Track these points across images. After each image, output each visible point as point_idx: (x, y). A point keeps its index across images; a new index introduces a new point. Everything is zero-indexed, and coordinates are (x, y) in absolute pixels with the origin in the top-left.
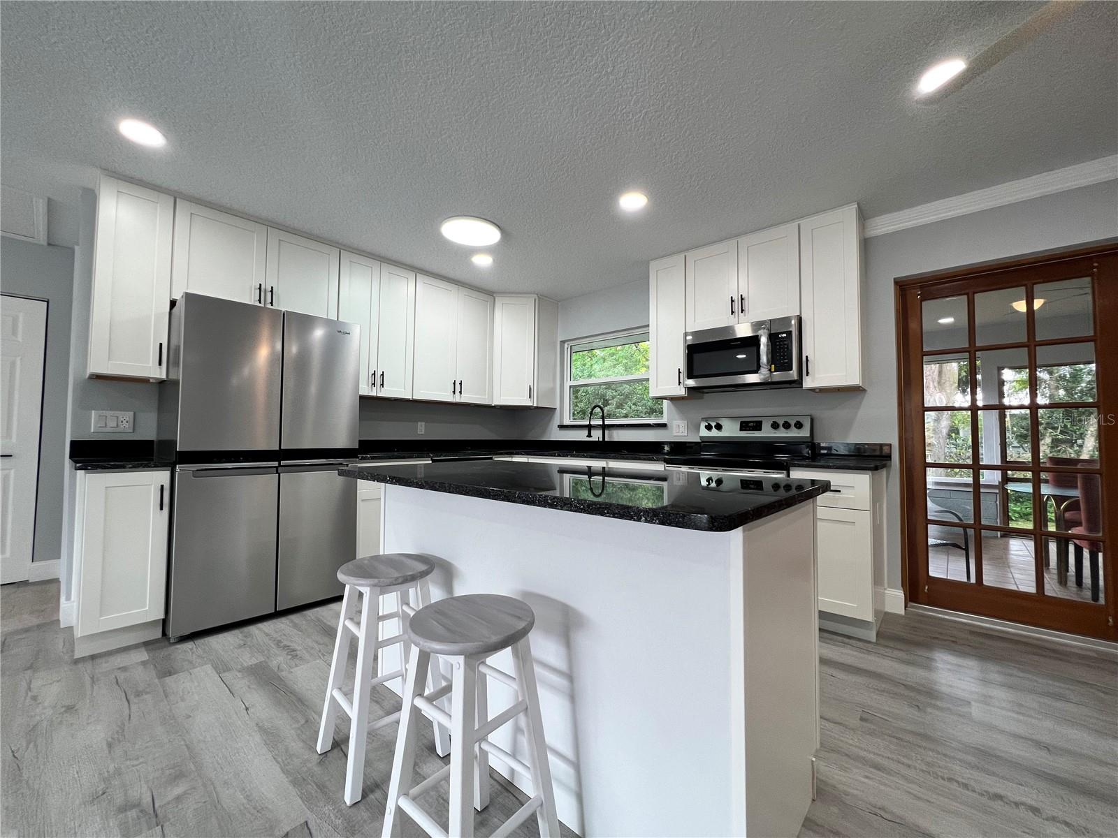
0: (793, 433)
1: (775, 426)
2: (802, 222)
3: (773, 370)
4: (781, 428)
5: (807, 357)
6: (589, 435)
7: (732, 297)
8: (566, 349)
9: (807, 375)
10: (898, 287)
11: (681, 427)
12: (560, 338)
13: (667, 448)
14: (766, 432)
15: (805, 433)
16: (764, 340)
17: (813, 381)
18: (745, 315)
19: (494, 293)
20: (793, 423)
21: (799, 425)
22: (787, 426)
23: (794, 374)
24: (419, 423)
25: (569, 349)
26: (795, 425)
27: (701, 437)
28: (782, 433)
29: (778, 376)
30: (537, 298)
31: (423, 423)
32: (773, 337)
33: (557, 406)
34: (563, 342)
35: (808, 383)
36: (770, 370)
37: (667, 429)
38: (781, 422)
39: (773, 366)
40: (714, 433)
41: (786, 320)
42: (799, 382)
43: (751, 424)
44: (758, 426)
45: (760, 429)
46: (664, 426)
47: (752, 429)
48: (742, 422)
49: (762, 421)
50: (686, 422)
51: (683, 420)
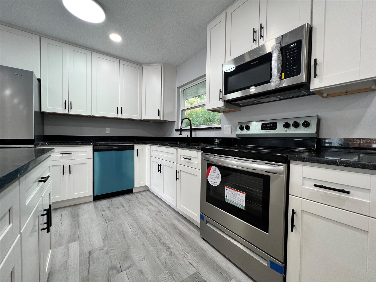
0: (301, 131)
1: (287, 125)
3: (283, 77)
4: (292, 127)
5: (316, 60)
6: (181, 134)
7: (254, 29)
8: (180, 92)
9: (315, 77)
11: (228, 128)
12: (177, 86)
13: (217, 141)
14: (280, 130)
15: (311, 130)
16: (275, 54)
17: (321, 82)
18: (263, 40)
19: (142, 64)
20: (301, 122)
21: (306, 124)
22: (296, 125)
23: (302, 78)
24: (106, 128)
25: (182, 92)
26: (303, 125)
27: (237, 135)
28: (292, 131)
29: (287, 81)
30: (163, 65)
31: (109, 128)
32: (284, 50)
33: (176, 120)
34: (179, 88)
35: (316, 84)
36: (280, 78)
37: (221, 130)
38: (291, 123)
39: (283, 74)
40: (245, 132)
41: (296, 31)
42: (306, 86)
43: (269, 125)
44: (273, 126)
45: (275, 129)
46: (219, 128)
47: (269, 128)
48: (263, 124)
49: (277, 123)
50: (231, 125)
51: (229, 124)
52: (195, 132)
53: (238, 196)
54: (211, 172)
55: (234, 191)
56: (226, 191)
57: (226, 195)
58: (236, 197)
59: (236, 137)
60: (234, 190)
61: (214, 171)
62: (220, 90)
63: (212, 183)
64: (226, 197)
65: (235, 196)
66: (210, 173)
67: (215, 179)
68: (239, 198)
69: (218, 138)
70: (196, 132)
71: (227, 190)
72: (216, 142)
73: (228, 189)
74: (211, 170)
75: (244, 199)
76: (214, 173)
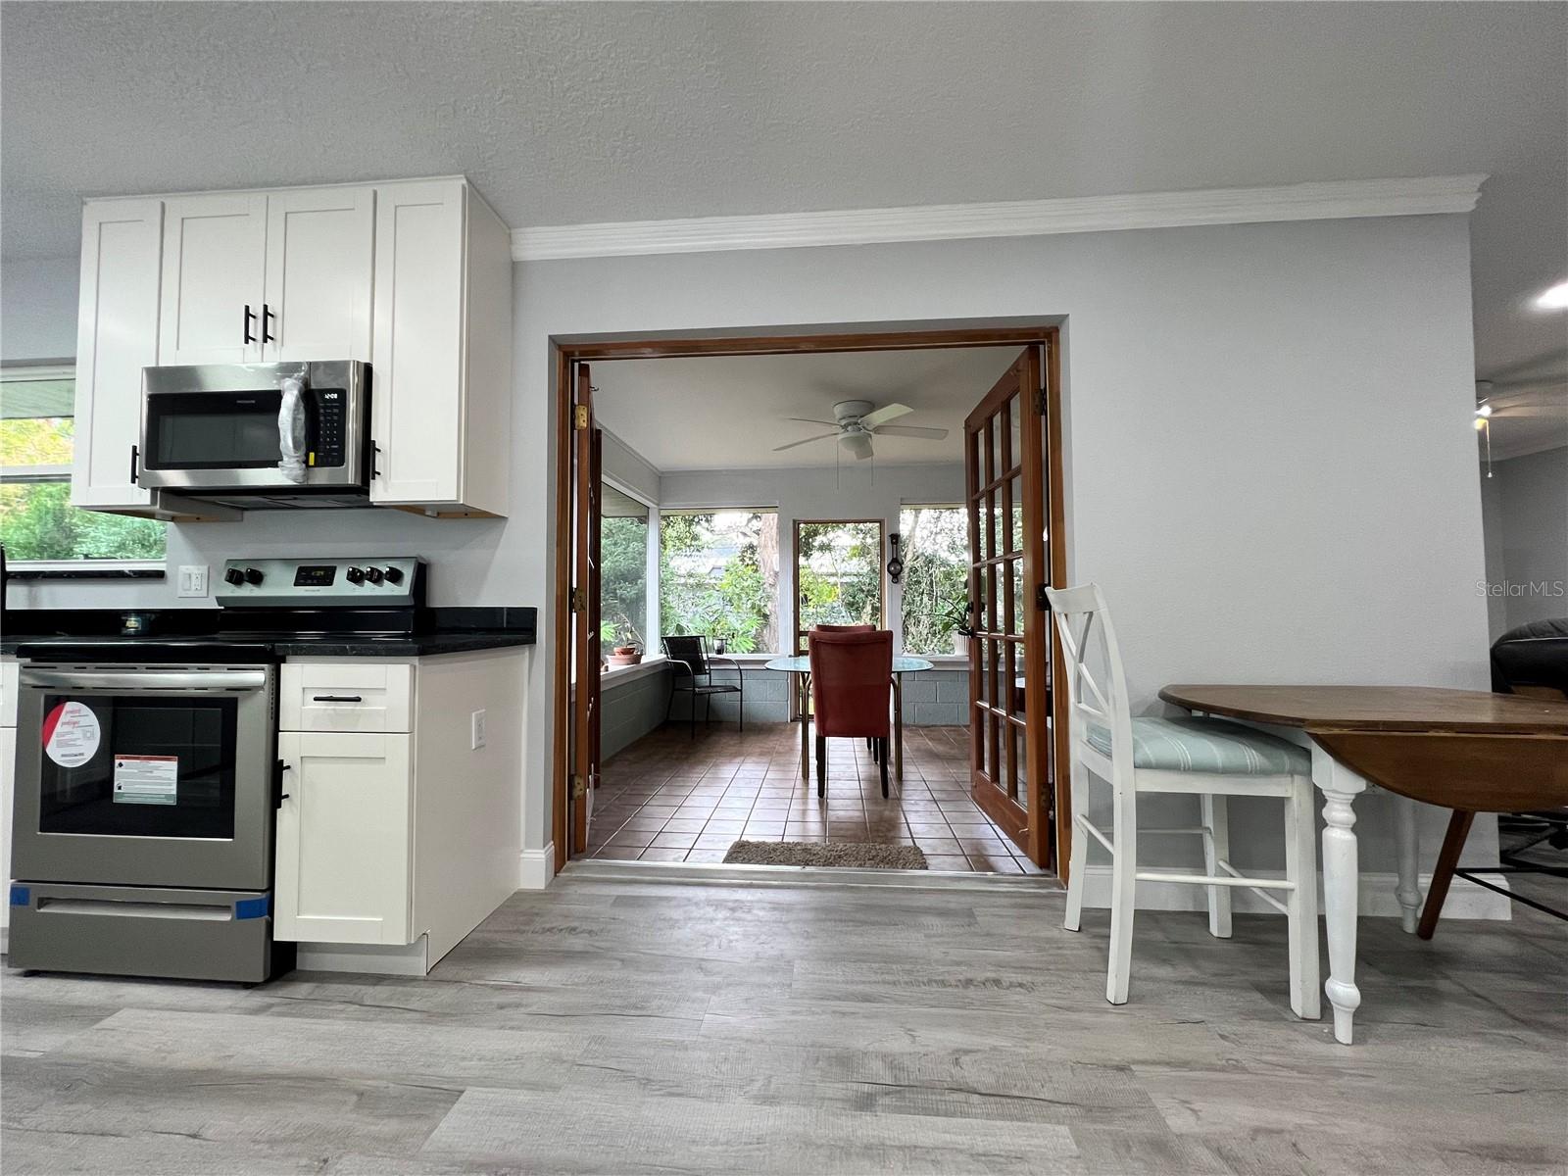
0: (388, 589)
1: (355, 577)
2: (382, 190)
3: (312, 463)
4: (367, 581)
5: (375, 443)
7: (247, 308)
9: (373, 477)
10: (562, 354)
11: (194, 577)
13: (133, 623)
14: (342, 588)
15: (403, 589)
16: (289, 400)
17: (386, 490)
18: (267, 347)
20: (383, 571)
21: (395, 576)
22: (376, 577)
23: (348, 472)
26: (389, 576)
27: (219, 600)
28: (368, 589)
29: (323, 477)
32: (310, 397)
35: (379, 493)
36: (306, 462)
37: (165, 583)
38: (365, 571)
39: (312, 455)
40: (248, 591)
41: (337, 368)
42: (363, 489)
43: (316, 574)
44: (327, 576)
45: (330, 583)
46: (159, 575)
47: (315, 582)
48: (301, 570)
49: (335, 568)
50: (206, 567)
51: (200, 563)
52: (31, 586)
53: (156, 773)
54: (64, 724)
55: (145, 762)
56: (117, 770)
57: (116, 784)
58: (150, 778)
59: (215, 606)
60: (145, 759)
61: (75, 719)
62: (135, 448)
63: (64, 762)
64: (116, 790)
65: (149, 774)
66: (59, 728)
67: (78, 742)
68: (160, 778)
69: (138, 613)
70: (35, 589)
71: (121, 765)
72: (128, 628)
73: (123, 761)
74: (64, 717)
75: (174, 775)
76: (74, 723)
